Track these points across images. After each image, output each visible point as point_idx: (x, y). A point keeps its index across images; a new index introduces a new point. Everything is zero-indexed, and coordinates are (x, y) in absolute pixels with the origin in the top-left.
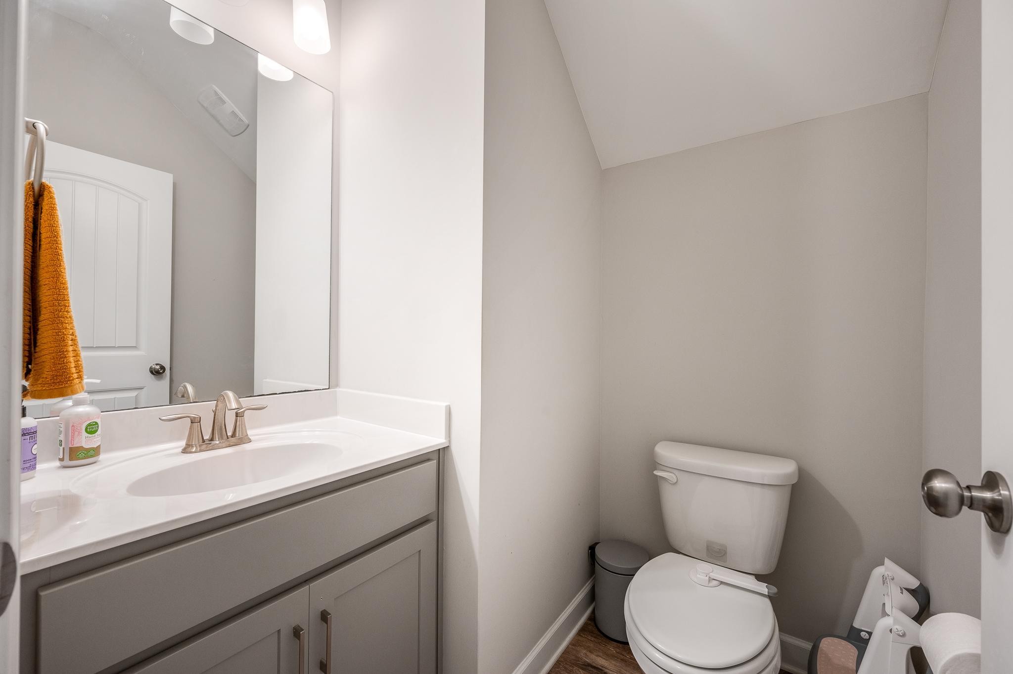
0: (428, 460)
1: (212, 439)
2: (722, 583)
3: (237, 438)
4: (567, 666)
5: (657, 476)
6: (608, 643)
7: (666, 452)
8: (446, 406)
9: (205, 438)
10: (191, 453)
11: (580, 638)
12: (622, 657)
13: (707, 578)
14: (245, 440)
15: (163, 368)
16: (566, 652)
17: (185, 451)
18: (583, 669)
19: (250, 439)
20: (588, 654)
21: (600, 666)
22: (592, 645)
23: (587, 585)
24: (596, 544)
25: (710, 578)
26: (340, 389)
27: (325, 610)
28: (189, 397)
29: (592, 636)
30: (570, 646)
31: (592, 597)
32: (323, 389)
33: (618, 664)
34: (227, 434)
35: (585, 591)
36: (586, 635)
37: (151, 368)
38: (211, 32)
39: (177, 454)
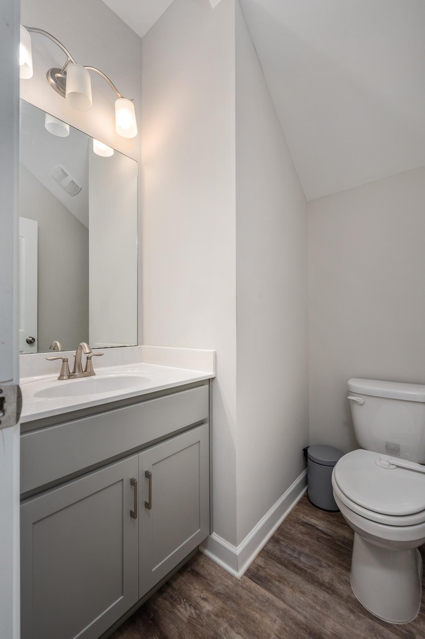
0: (203, 385)
1: (74, 372)
2: (398, 467)
3: (88, 372)
4: (291, 523)
5: (349, 400)
6: (318, 511)
7: (356, 384)
8: (214, 352)
9: (70, 372)
10: (63, 379)
11: (299, 507)
12: (328, 519)
13: (388, 463)
14: (93, 374)
15: (33, 339)
16: (290, 515)
17: (60, 378)
18: (302, 525)
19: (95, 374)
20: (305, 516)
21: (314, 524)
22: (307, 512)
23: (302, 474)
24: (308, 447)
25: (389, 463)
26: (144, 346)
27: (147, 471)
28: (58, 349)
29: (307, 506)
30: (293, 512)
31: (306, 481)
32: (134, 346)
33: (325, 523)
34: (82, 370)
35: (301, 478)
36: (303, 506)
37: (27, 340)
38: (67, 127)
39: (55, 380)
